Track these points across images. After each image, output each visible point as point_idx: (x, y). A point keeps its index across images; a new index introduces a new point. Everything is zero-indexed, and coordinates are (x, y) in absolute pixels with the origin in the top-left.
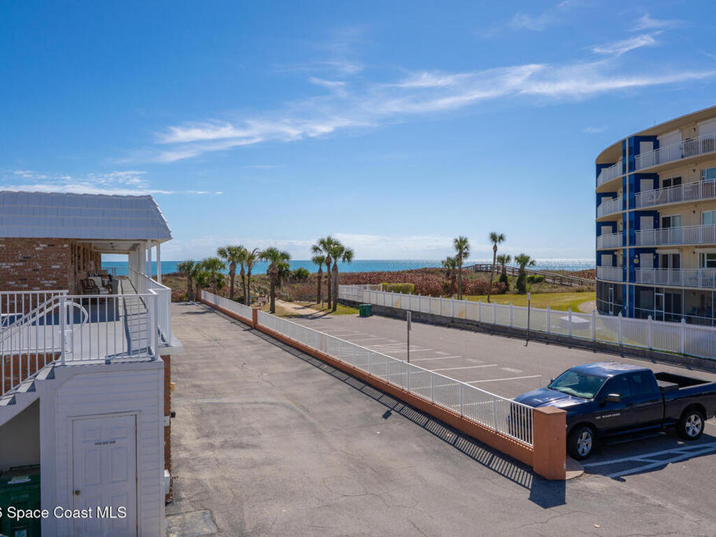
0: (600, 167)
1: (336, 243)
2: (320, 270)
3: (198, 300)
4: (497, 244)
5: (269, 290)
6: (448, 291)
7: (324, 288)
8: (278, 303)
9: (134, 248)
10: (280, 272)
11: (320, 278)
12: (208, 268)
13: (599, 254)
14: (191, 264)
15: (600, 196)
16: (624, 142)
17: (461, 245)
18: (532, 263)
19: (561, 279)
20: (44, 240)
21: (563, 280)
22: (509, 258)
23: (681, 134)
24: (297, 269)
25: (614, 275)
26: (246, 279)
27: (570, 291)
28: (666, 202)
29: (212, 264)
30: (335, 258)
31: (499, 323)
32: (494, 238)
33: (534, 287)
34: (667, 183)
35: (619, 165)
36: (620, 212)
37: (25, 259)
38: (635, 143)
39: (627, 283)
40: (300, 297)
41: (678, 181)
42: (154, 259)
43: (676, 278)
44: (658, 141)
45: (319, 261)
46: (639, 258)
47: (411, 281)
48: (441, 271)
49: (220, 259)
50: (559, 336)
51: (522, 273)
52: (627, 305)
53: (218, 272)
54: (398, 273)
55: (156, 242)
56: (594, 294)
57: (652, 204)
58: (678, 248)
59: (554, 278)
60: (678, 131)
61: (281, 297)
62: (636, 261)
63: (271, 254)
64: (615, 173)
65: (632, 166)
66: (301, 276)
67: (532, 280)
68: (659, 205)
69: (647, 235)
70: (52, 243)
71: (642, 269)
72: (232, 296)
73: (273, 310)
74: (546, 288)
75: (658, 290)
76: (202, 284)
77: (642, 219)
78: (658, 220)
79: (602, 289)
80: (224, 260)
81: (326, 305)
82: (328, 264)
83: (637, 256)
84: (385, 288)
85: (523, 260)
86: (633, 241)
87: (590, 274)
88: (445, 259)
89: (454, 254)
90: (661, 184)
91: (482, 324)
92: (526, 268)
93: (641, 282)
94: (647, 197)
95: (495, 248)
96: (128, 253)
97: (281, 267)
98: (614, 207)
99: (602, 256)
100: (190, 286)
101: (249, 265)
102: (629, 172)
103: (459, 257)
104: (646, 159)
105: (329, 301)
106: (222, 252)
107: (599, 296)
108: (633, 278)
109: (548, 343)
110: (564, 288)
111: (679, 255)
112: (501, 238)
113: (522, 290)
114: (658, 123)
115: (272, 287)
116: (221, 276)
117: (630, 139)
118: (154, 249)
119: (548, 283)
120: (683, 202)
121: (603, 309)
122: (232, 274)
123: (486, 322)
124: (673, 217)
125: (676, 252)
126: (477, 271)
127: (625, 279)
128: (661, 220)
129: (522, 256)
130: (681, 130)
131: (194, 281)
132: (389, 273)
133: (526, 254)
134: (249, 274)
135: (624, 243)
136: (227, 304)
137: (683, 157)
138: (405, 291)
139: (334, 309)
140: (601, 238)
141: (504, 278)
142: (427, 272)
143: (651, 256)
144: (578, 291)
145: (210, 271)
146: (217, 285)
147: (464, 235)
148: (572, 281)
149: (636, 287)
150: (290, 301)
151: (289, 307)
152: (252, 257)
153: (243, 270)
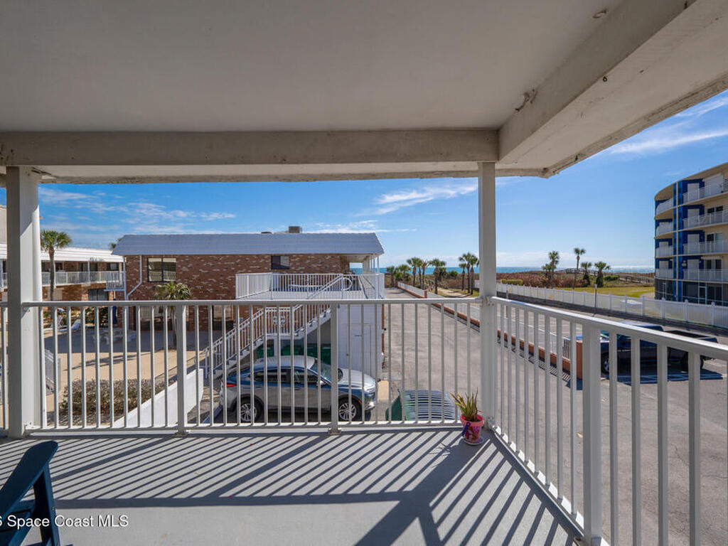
0: (658, 203)
1: (473, 256)
2: (464, 272)
3: (397, 287)
4: (580, 256)
5: (434, 282)
6: (546, 284)
7: (466, 281)
8: (439, 289)
9: (366, 259)
10: (441, 273)
11: (463, 275)
12: (402, 270)
13: (657, 261)
14: (392, 268)
15: (658, 223)
16: (675, 185)
17: (554, 256)
18: (608, 267)
19: (632, 278)
20: (330, 254)
21: (632, 279)
22: (590, 265)
23: (722, 176)
24: (451, 271)
25: (668, 274)
26: (422, 277)
27: (639, 286)
28: (708, 224)
29: (404, 268)
30: (472, 264)
31: (576, 303)
32: (577, 251)
33: (610, 284)
34: (711, 211)
35: (671, 201)
36: (672, 232)
37: (321, 263)
38: (684, 185)
39: (677, 280)
40: (452, 287)
41: (720, 209)
42: (376, 267)
43: (719, 276)
44: (704, 183)
45: (463, 266)
46: (686, 263)
47: (521, 278)
48: (542, 272)
49: (408, 264)
50: (618, 312)
51: (600, 274)
52: (677, 294)
53: (406, 272)
54: (513, 274)
55: (377, 255)
56: (654, 288)
57: (697, 225)
58: (720, 255)
59: (626, 278)
60: (719, 174)
61: (441, 286)
62: (684, 265)
63: (436, 262)
64: (668, 206)
65: (681, 201)
66: (453, 275)
67: (609, 279)
68: (702, 227)
69: (693, 246)
70: (333, 256)
71: (689, 270)
72: (414, 285)
73: (436, 293)
74: (620, 284)
75: (702, 284)
76: (399, 279)
77: (689, 236)
78: (704, 237)
79: (659, 284)
80: (410, 266)
81: (467, 291)
82: (468, 268)
83: (685, 261)
84: (504, 283)
85: (601, 266)
86: (681, 250)
87: (651, 275)
88: (545, 265)
89: (549, 261)
90: (706, 211)
91: (565, 303)
92: (603, 270)
93: (688, 278)
94: (693, 221)
95: (578, 258)
96: (362, 262)
97: (441, 270)
98: (668, 229)
99: (660, 262)
100: (392, 280)
101: (424, 269)
102: (679, 204)
103: (552, 264)
104: (693, 195)
105: (468, 289)
106: (409, 262)
107: (657, 289)
108: (681, 276)
109: (609, 316)
110: (633, 284)
111: (721, 260)
112: (583, 251)
113: (600, 285)
114: (701, 171)
115: (436, 281)
116: (408, 275)
117: (679, 183)
118: (376, 259)
119: (622, 281)
120: (723, 223)
121: (658, 297)
122: (414, 273)
123: (567, 302)
124: (716, 234)
125: (718, 258)
126: (568, 273)
127: (675, 277)
128: (706, 237)
129: (600, 263)
130: (723, 174)
131: (394, 277)
132: (507, 274)
133: (603, 262)
134: (423, 274)
135: (675, 253)
136: (411, 289)
137: (722, 192)
138: (515, 284)
139: (472, 293)
140: (658, 249)
141: (586, 277)
142: (533, 273)
143: (697, 261)
144: (645, 286)
145: (403, 272)
146: (407, 279)
147: (556, 250)
148: (640, 280)
149: (684, 282)
150: (446, 288)
151: (446, 292)
152: (425, 264)
153: (420, 272)
